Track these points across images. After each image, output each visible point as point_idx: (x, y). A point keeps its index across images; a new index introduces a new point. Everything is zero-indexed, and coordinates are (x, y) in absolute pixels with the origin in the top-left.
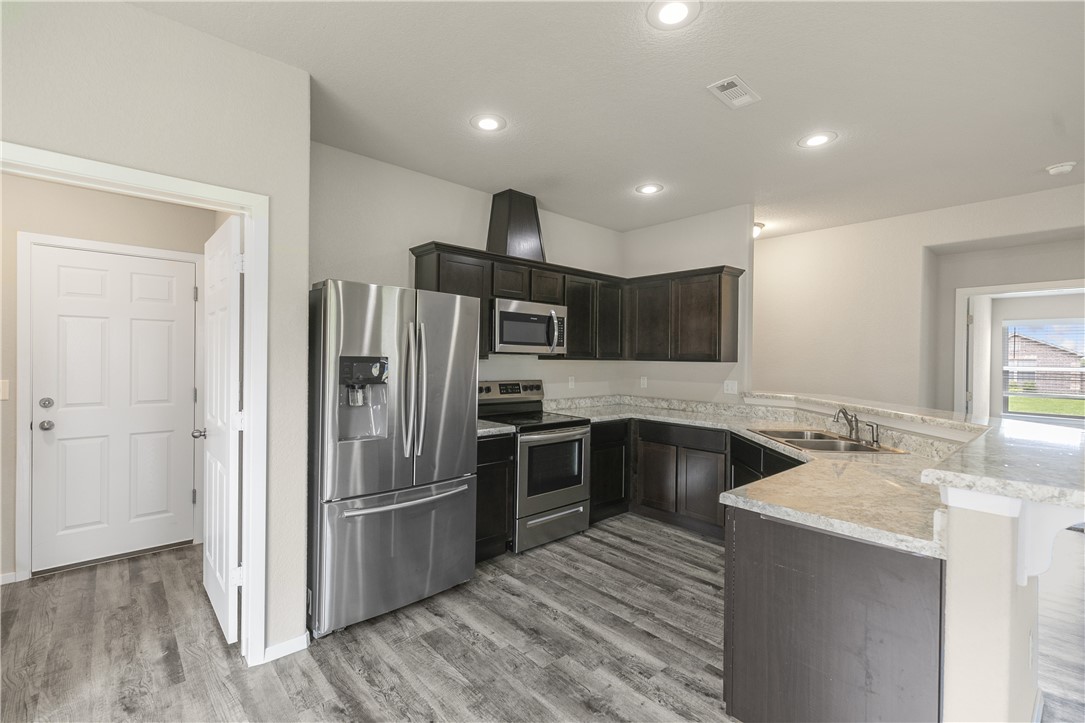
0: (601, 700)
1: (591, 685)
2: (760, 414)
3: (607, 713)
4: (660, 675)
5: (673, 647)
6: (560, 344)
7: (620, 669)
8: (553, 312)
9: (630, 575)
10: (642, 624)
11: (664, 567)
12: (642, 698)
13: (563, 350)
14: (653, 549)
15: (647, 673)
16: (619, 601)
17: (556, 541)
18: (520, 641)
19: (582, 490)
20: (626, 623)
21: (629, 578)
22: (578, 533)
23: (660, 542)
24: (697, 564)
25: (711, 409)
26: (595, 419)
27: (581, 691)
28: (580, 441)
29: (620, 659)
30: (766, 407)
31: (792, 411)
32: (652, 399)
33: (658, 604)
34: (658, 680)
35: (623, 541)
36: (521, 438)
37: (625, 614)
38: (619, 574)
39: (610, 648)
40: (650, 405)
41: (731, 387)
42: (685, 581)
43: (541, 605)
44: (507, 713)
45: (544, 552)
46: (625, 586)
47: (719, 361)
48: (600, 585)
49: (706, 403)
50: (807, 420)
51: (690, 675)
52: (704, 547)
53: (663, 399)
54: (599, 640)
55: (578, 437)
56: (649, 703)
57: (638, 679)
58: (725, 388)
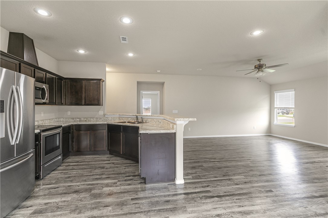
0: (111, 192)
1: (105, 192)
2: (110, 119)
3: (115, 193)
4: (118, 182)
5: (116, 177)
6: (47, 99)
7: (109, 186)
8: (44, 86)
9: (89, 169)
10: (104, 176)
11: (95, 164)
12: (119, 187)
13: (48, 102)
14: (89, 162)
15: (115, 183)
16: (93, 175)
17: (53, 171)
18: (75, 196)
19: (60, 150)
20: (100, 178)
21: (90, 170)
22: (59, 166)
23: (88, 160)
24: (103, 161)
25: (95, 119)
26: (63, 126)
27: (104, 194)
28: (59, 133)
29: (107, 184)
30: (111, 117)
31: (118, 118)
32: (73, 119)
33: (103, 171)
34: (118, 183)
35: (77, 163)
36: (42, 134)
37: (98, 177)
38: (85, 170)
39: (102, 184)
40: (72, 120)
41: (101, 113)
42: (105, 165)
43: (69, 186)
44: (91, 208)
45: (50, 175)
46: (91, 172)
47: (100, 105)
48: (83, 174)
49: (93, 118)
50: (123, 119)
51: (124, 179)
52: (101, 157)
53: (77, 118)
54: (97, 184)
55: (59, 132)
56: (121, 187)
57: (115, 185)
58: (99, 113)
